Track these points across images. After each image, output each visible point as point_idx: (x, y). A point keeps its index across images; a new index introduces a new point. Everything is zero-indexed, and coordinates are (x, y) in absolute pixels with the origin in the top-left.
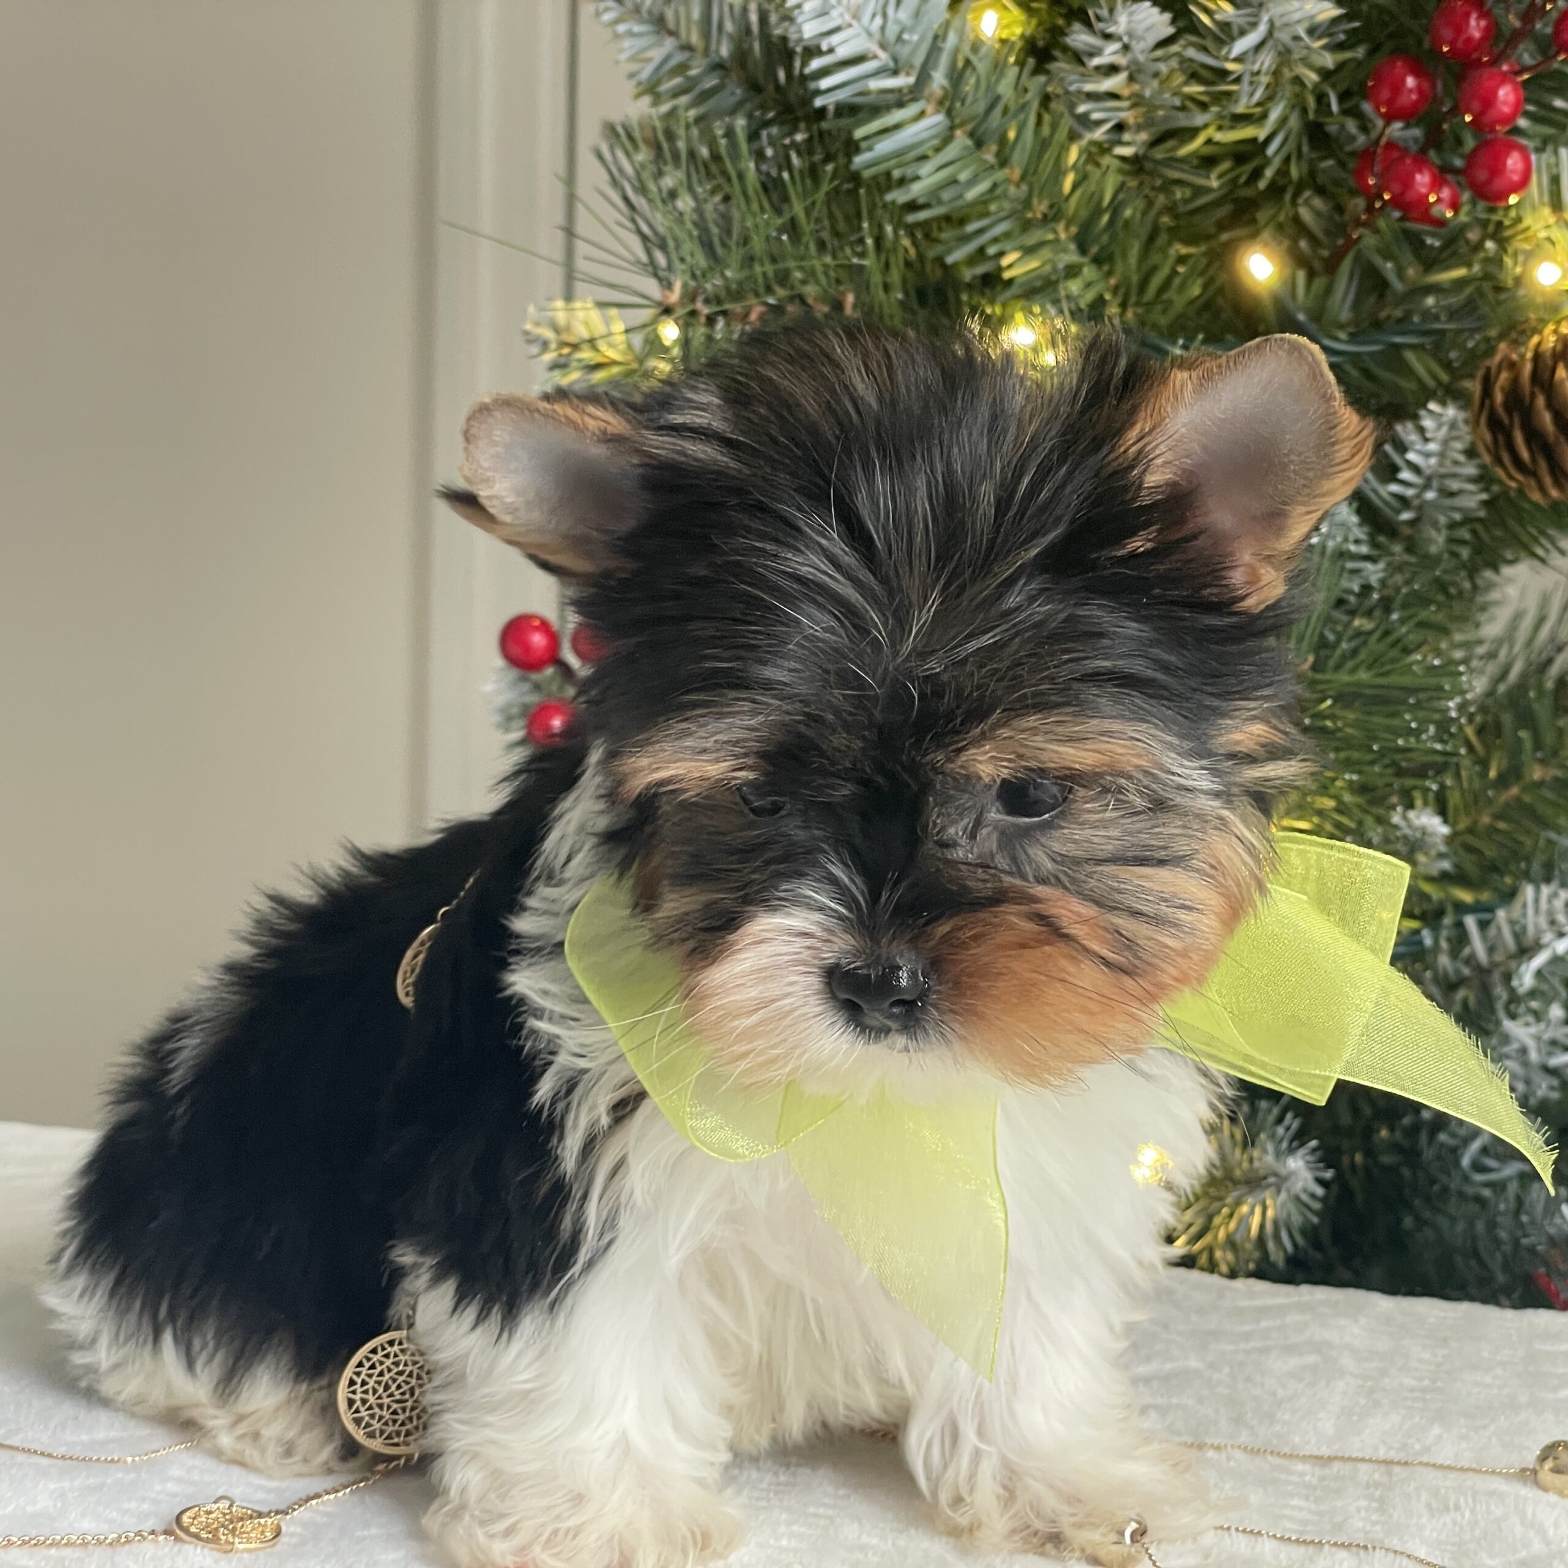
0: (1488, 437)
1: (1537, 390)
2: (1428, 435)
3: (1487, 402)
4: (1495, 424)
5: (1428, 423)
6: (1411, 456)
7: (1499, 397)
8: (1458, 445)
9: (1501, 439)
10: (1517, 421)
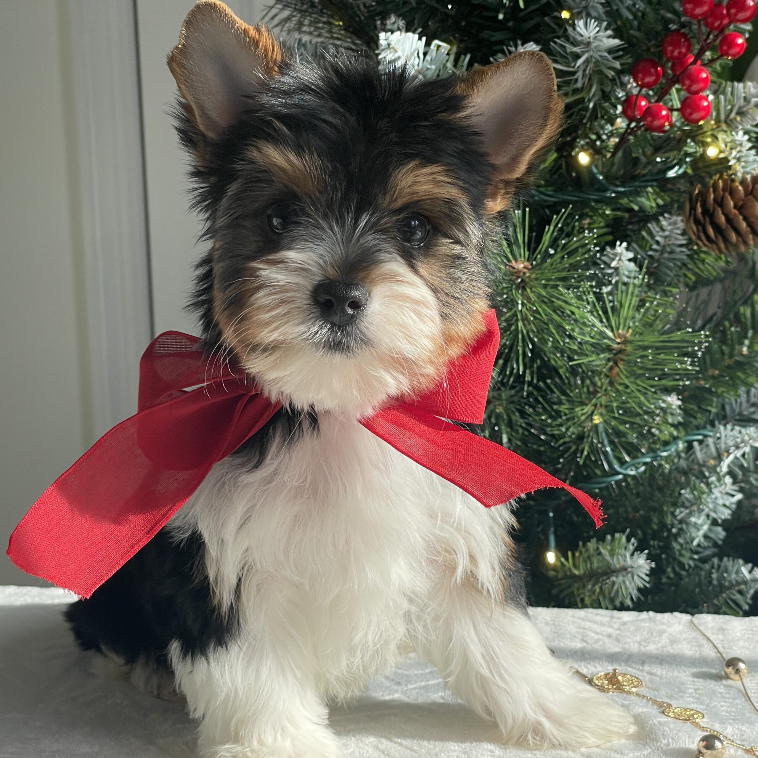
0: (695, 228)
1: (716, 206)
2: (664, 228)
3: (693, 212)
4: (697, 222)
5: (664, 223)
6: (658, 238)
7: (699, 210)
8: (679, 232)
9: (700, 228)
10: (708, 220)
